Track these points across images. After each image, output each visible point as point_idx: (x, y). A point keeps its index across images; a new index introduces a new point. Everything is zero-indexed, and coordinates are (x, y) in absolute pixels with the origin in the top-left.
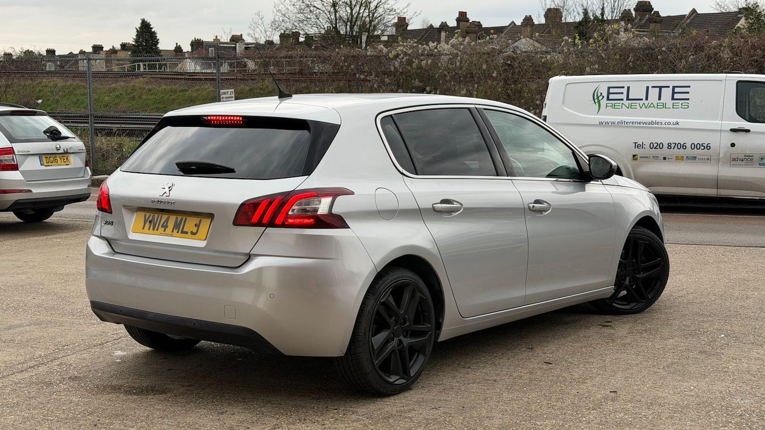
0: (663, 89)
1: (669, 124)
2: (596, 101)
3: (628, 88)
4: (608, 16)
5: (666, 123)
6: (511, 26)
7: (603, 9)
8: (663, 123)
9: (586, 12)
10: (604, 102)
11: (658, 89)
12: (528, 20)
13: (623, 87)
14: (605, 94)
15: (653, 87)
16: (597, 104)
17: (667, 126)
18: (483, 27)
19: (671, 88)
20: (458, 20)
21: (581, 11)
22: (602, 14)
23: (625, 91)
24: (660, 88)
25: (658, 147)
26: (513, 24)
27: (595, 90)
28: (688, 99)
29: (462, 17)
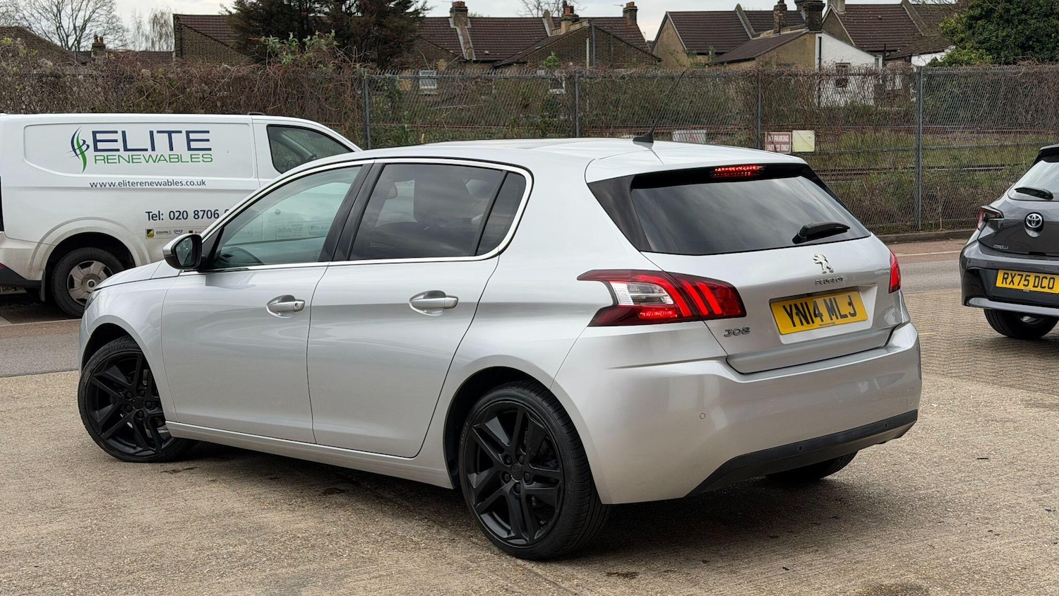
0: (173, 135)
1: (192, 183)
2: (78, 152)
3: (124, 133)
5: (188, 183)
8: (184, 183)
10: (90, 153)
11: (167, 135)
13: (116, 132)
14: (90, 142)
15: (158, 132)
16: (80, 156)
17: (190, 187)
19: (184, 133)
23: (119, 137)
24: (170, 133)
25: (181, 217)
27: (74, 135)
28: (210, 149)
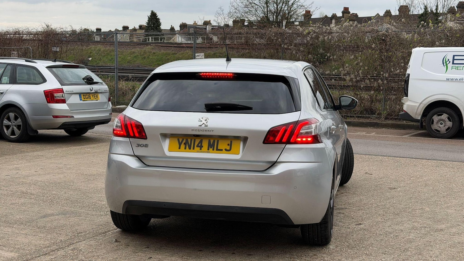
4: (440, 10)
6: (377, 16)
7: (437, 6)
9: (426, 8)
12: (388, 13)
18: (359, 17)
20: (343, 13)
21: (423, 7)
22: (437, 9)
26: (378, 15)
29: (346, 11)
